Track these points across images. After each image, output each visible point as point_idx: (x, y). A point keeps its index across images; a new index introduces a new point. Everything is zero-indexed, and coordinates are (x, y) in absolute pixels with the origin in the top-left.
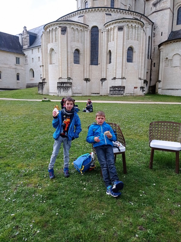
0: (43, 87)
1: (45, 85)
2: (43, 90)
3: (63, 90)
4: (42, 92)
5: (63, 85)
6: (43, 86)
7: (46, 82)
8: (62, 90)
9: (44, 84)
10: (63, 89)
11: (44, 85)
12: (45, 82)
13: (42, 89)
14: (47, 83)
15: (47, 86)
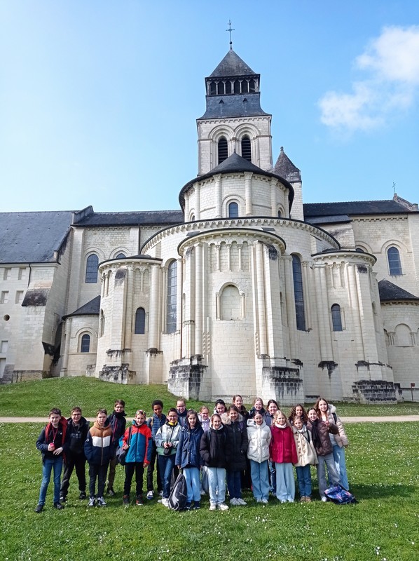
0: (199, 380)
1: (204, 372)
2: (199, 389)
3: (288, 389)
4: (198, 393)
5: (285, 374)
6: (199, 376)
7: (205, 367)
8: (285, 388)
9: (201, 370)
10: (287, 385)
11: (201, 374)
12: (203, 364)
13: (198, 385)
14: (207, 369)
15: (208, 376)
